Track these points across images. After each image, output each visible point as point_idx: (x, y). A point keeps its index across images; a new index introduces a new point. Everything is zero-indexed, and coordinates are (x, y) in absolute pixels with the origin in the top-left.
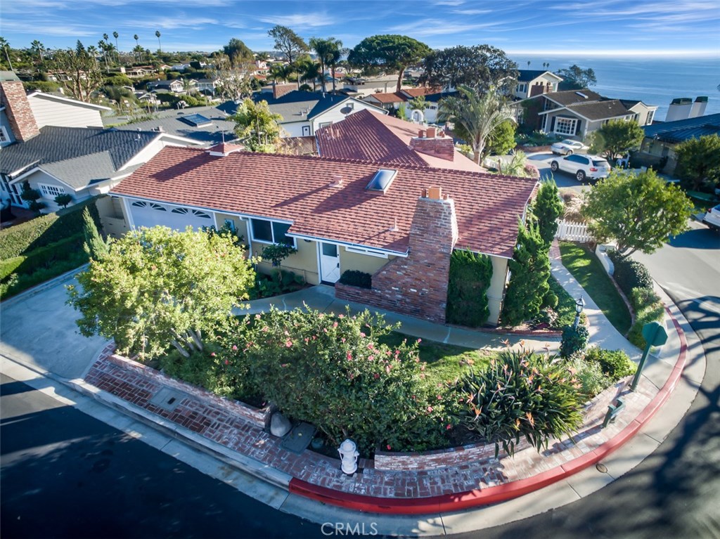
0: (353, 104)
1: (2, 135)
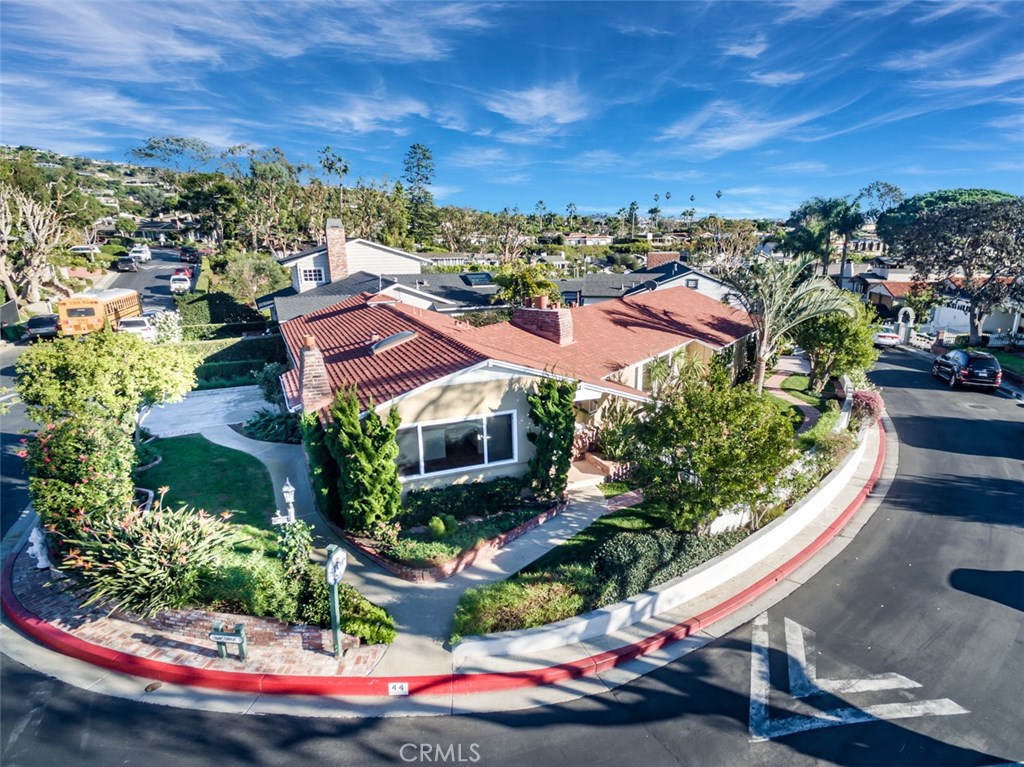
1: (320, 275)
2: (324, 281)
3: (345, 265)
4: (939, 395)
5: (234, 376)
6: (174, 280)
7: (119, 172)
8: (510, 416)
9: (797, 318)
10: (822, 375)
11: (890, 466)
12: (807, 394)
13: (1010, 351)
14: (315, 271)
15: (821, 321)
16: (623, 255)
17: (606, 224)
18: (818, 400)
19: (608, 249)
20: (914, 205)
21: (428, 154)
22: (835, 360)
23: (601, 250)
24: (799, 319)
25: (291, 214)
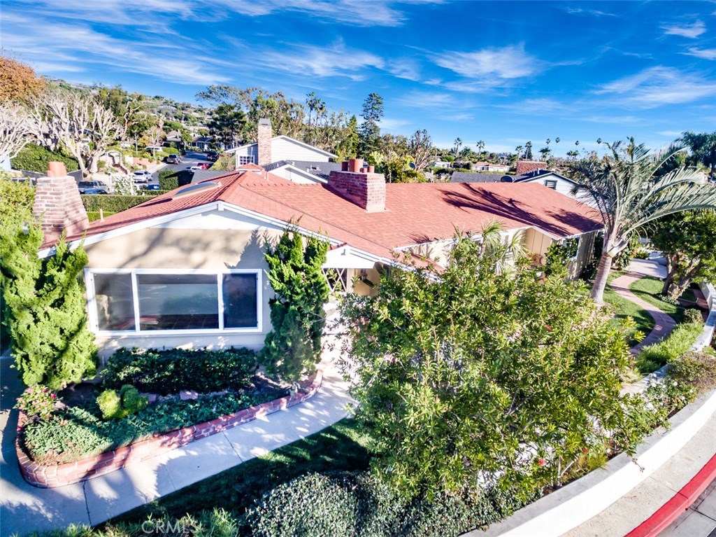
0: (555, 182)
1: (252, 161)
8: (255, 277)
10: (681, 281)
12: (660, 299)
14: (248, 158)
15: (687, 219)
18: (674, 308)
22: (701, 265)
24: (659, 213)
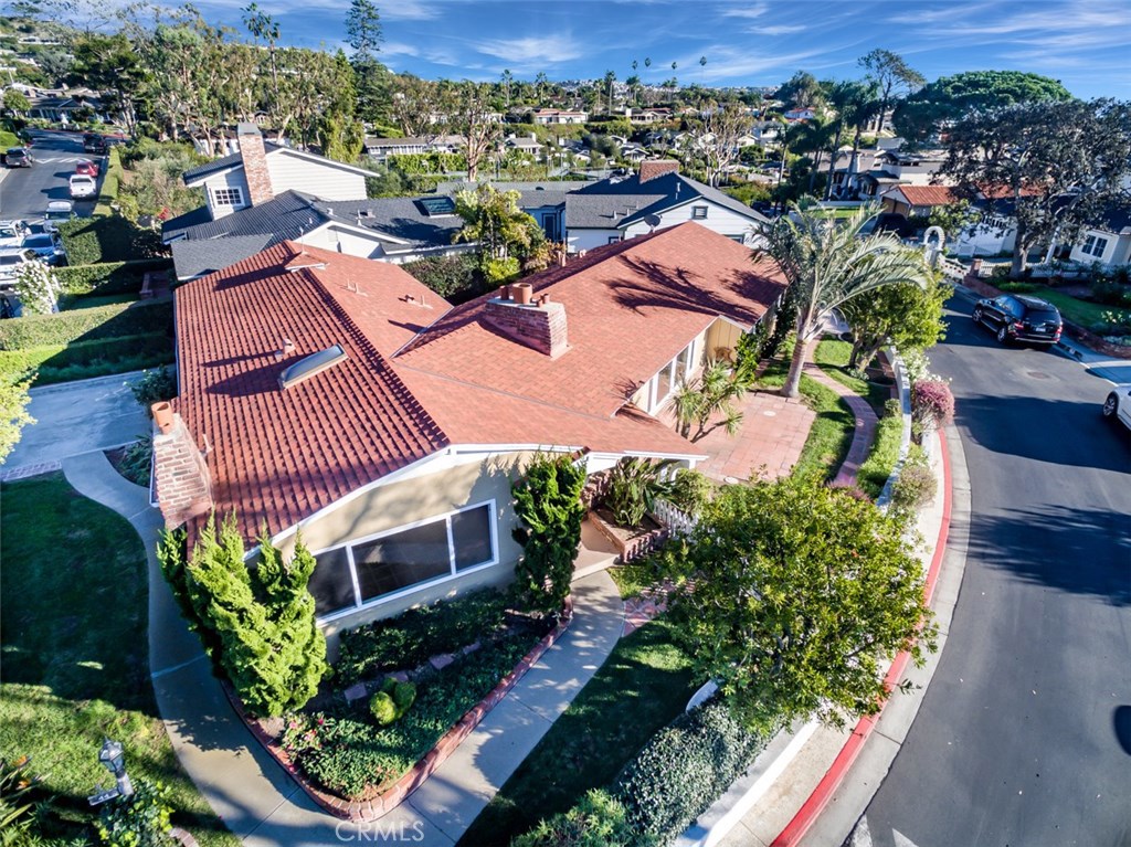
0: (705, 208)
1: (238, 197)
2: (243, 204)
3: (268, 184)
4: (989, 355)
5: (121, 358)
6: (74, 181)
7: (12, 27)
8: (486, 508)
9: (853, 291)
11: (961, 486)
12: (849, 374)
13: (1054, 286)
14: (230, 191)
16: (601, 136)
17: (579, 95)
18: (865, 385)
19: (583, 128)
20: (939, 91)
21: (373, 12)
23: (575, 130)
24: (855, 291)
25: (213, 93)
